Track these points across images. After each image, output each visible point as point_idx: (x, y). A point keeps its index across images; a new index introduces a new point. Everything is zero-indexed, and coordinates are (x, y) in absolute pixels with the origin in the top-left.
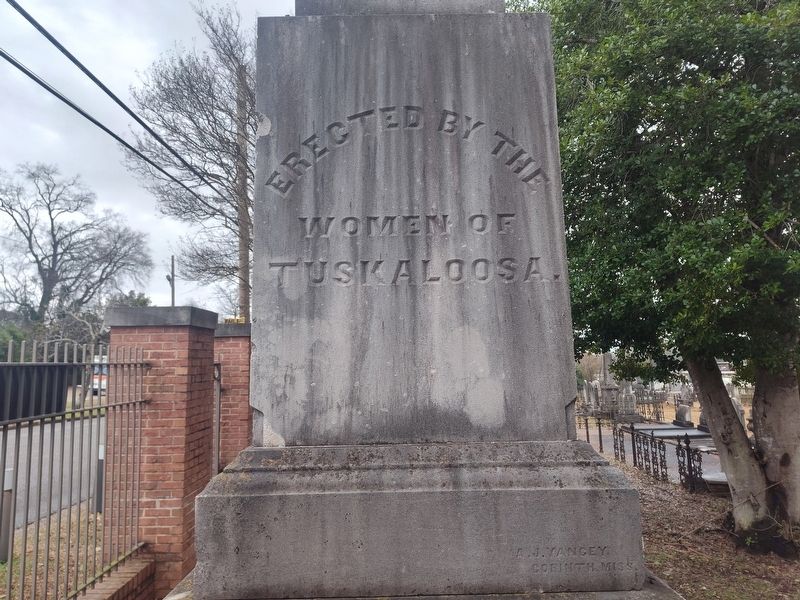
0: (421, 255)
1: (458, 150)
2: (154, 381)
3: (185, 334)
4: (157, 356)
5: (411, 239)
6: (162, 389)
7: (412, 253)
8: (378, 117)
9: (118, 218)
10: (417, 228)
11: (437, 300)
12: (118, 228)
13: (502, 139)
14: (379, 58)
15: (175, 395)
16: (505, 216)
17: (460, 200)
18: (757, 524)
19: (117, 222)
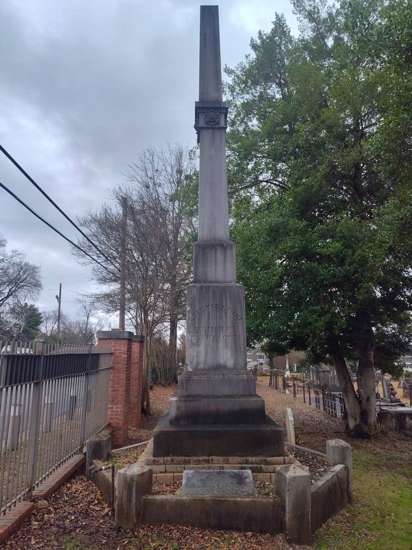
0: (218, 334)
1: (226, 314)
2: (114, 360)
3: (126, 342)
4: (115, 350)
5: (216, 332)
6: (117, 363)
7: (217, 334)
8: (211, 307)
9: (20, 256)
10: (218, 329)
11: (221, 343)
12: (21, 262)
13: (234, 311)
14: (211, 294)
15: (122, 366)
16: (234, 327)
17: (226, 323)
18: (356, 427)
19: (20, 258)
